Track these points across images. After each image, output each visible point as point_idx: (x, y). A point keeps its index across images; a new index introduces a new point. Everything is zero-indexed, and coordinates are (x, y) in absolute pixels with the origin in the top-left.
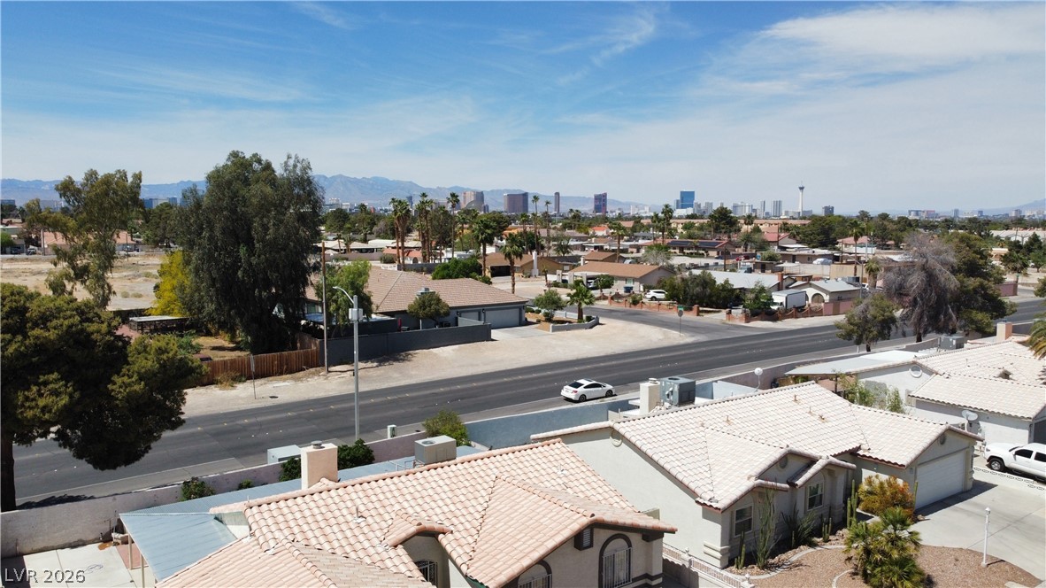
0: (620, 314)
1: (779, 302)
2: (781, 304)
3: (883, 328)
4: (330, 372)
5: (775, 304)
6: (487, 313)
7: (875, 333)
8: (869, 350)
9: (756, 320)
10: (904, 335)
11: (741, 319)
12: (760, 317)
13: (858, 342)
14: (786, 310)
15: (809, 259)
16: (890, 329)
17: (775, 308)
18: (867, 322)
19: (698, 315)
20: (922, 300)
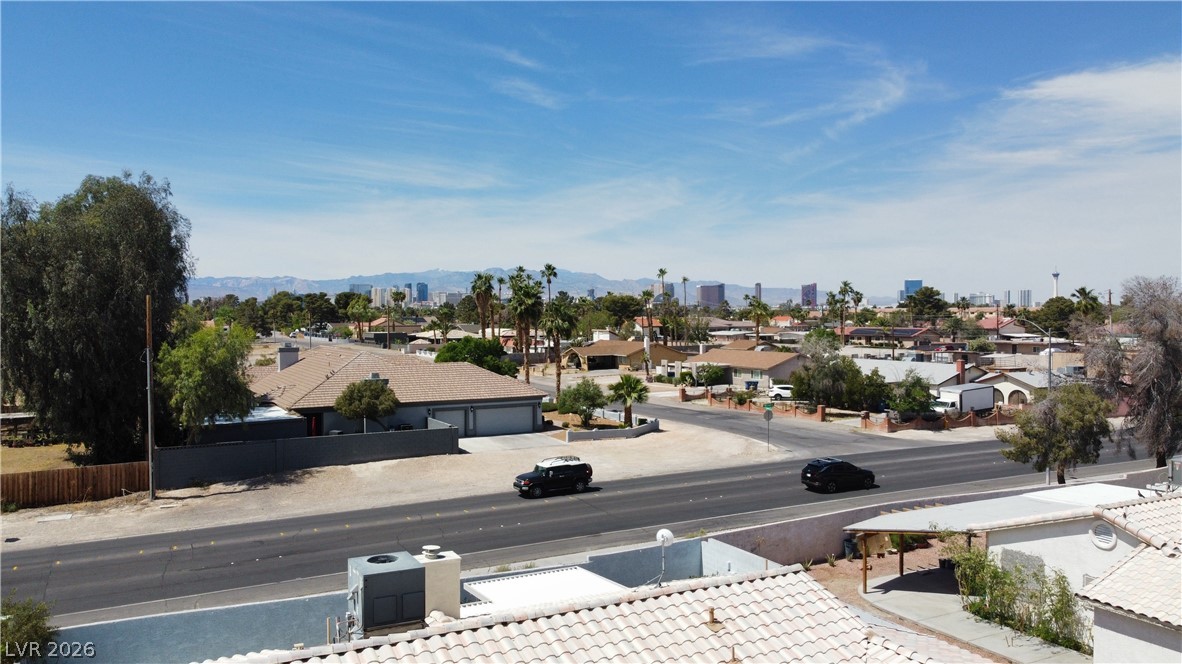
0: (707, 417)
1: (950, 401)
2: (953, 405)
3: (1085, 442)
4: (157, 498)
5: (943, 404)
6: (479, 412)
7: (1069, 450)
8: (1061, 480)
9: (908, 428)
10: (1132, 455)
11: (882, 427)
12: (913, 424)
13: (1041, 468)
14: (961, 414)
15: (1036, 349)
16: (1098, 444)
17: (939, 410)
18: (1055, 430)
19: (823, 420)
20: (1160, 392)
